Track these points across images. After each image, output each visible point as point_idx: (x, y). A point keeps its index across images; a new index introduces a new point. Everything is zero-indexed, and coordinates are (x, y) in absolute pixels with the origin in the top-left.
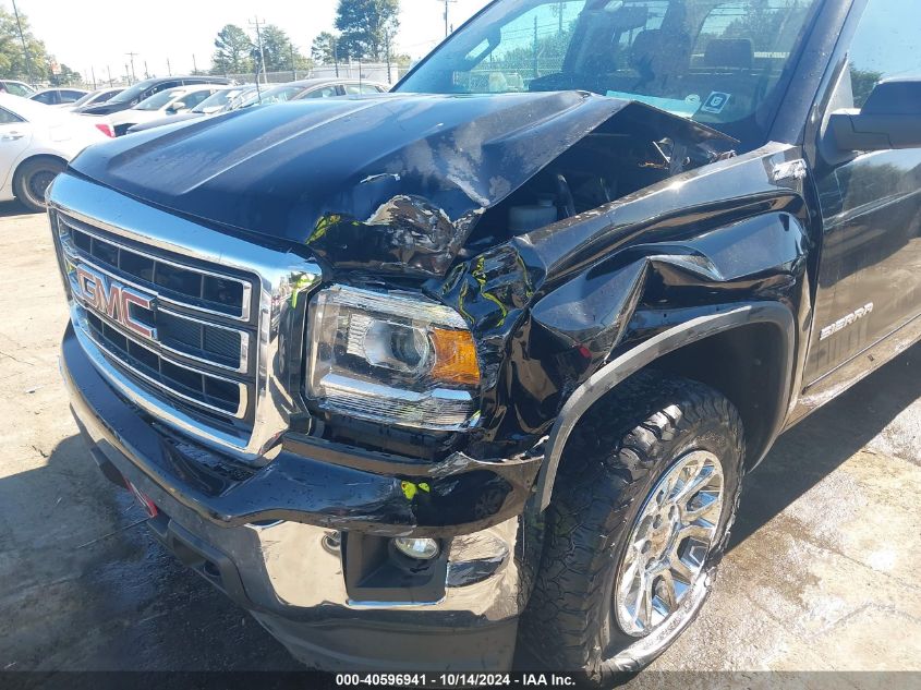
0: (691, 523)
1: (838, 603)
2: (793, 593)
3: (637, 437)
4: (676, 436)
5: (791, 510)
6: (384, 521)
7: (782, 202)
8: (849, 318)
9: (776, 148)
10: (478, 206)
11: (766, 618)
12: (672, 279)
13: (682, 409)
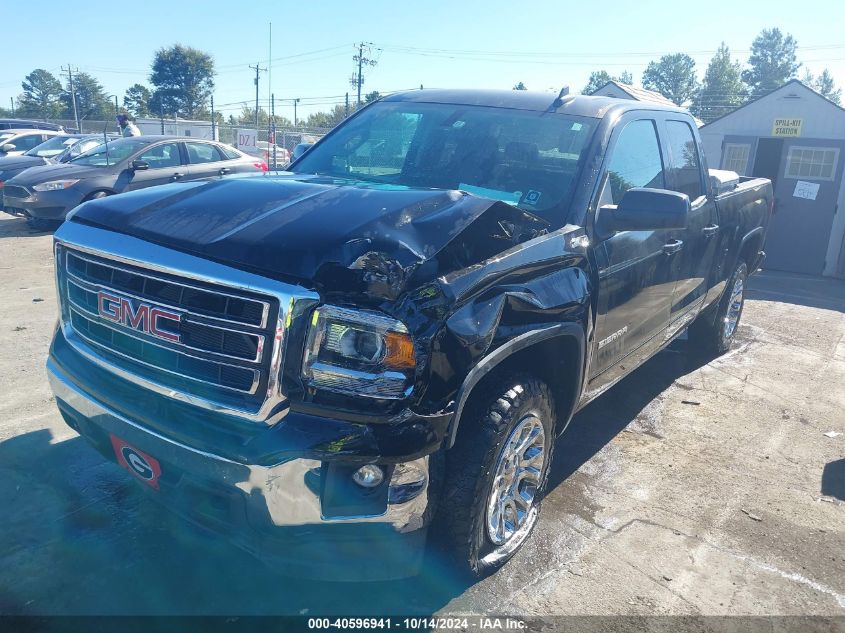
0: (526, 468)
1: (616, 520)
2: (589, 518)
3: (500, 403)
4: (521, 404)
5: (582, 469)
6: (359, 454)
7: (577, 261)
8: (614, 336)
9: (571, 228)
10: (420, 259)
11: (573, 532)
12: (516, 306)
13: (523, 387)
